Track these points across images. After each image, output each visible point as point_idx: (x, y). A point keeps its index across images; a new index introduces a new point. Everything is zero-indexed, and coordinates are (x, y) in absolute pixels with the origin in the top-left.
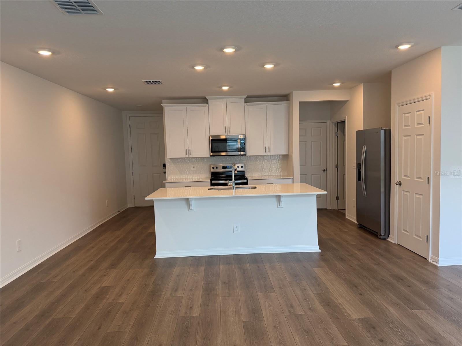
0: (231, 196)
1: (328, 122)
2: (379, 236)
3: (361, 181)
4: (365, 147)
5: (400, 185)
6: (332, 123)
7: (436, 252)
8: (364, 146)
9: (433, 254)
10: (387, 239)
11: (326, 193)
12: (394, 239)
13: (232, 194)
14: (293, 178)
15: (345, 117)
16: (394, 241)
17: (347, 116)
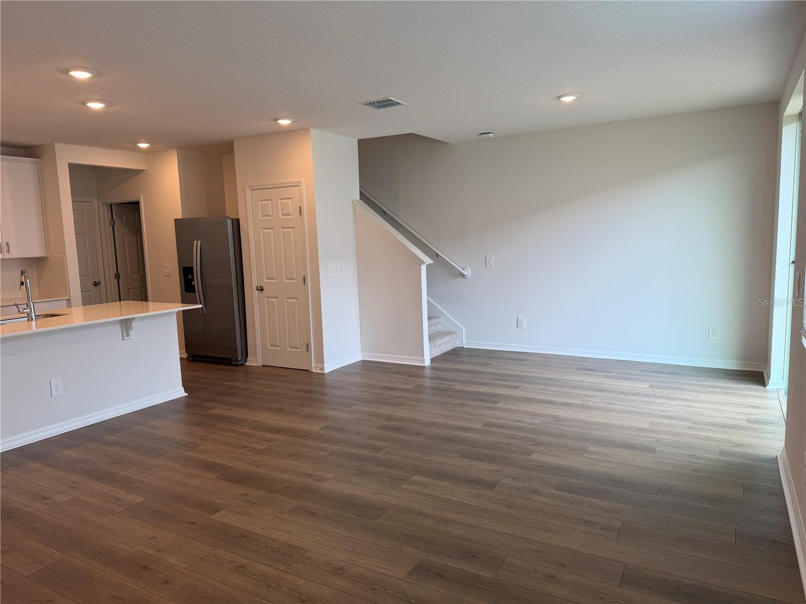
0: (30, 332)
1: (95, 201)
2: (233, 363)
3: (195, 292)
4: (197, 244)
5: (262, 290)
6: (103, 203)
7: (320, 359)
8: (195, 242)
9: (316, 362)
10: (246, 364)
11: (201, 306)
12: (257, 361)
13: (30, 327)
14: (68, 298)
15: (140, 197)
16: (257, 363)
17: (142, 196)
